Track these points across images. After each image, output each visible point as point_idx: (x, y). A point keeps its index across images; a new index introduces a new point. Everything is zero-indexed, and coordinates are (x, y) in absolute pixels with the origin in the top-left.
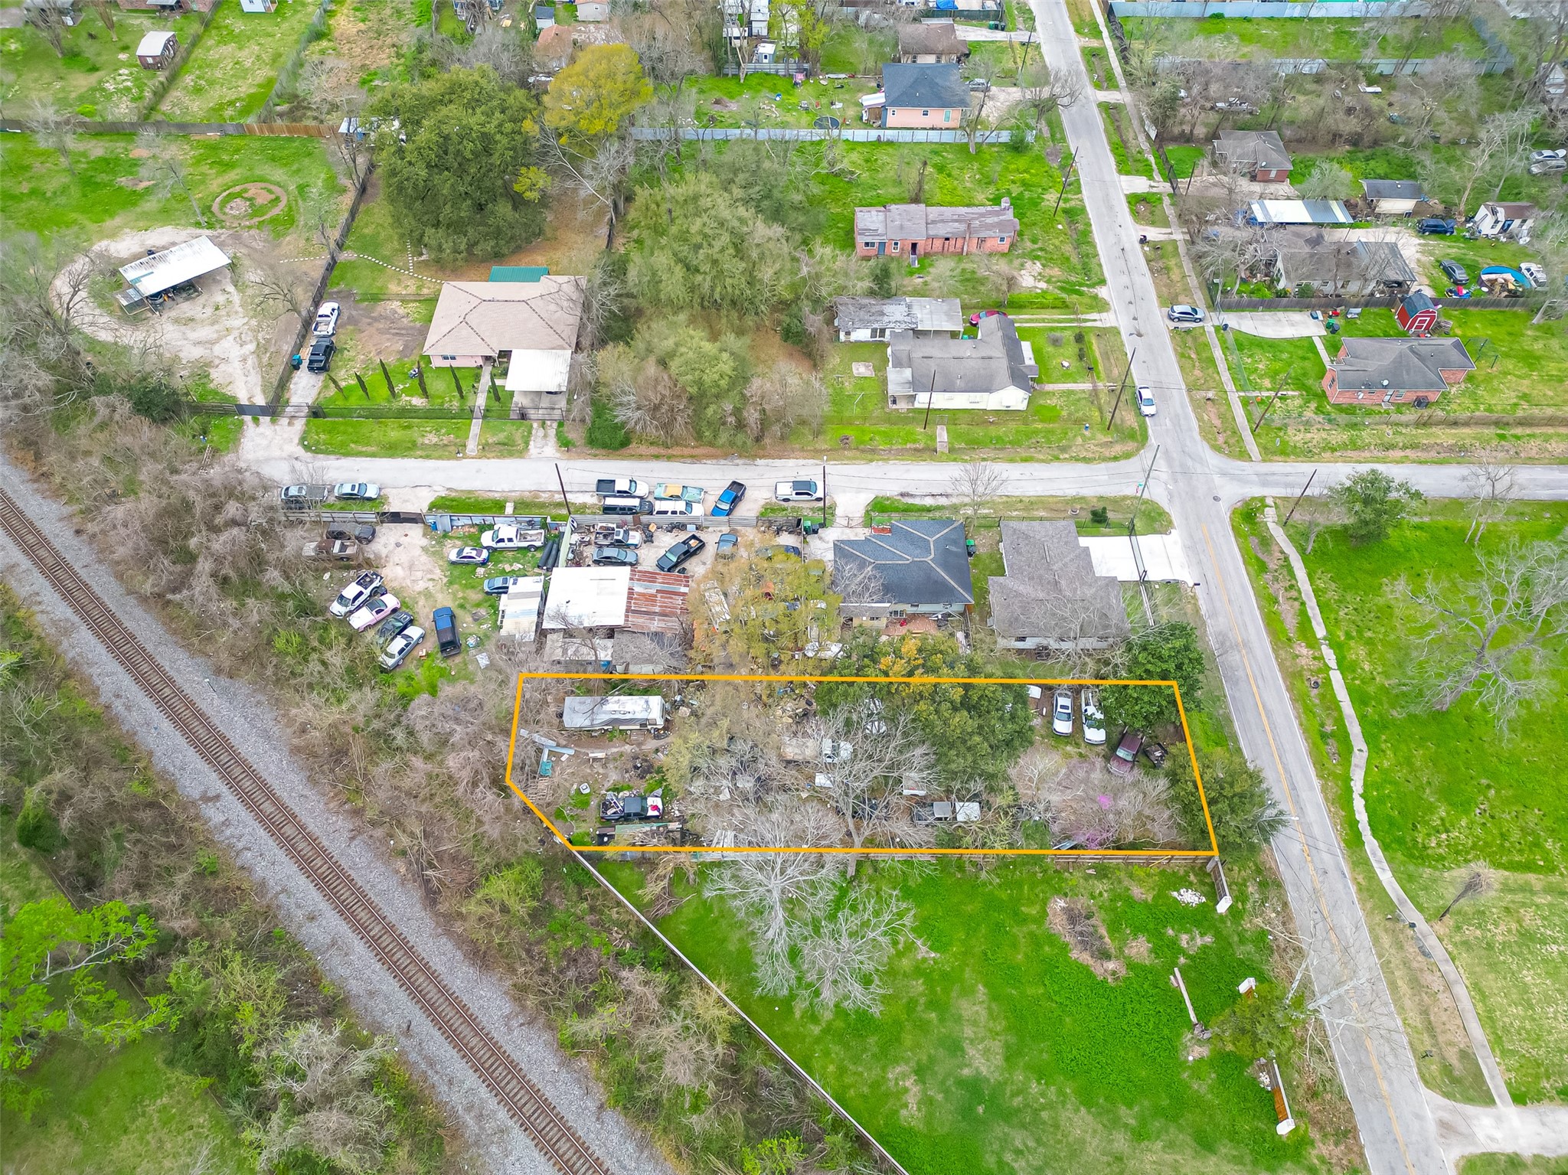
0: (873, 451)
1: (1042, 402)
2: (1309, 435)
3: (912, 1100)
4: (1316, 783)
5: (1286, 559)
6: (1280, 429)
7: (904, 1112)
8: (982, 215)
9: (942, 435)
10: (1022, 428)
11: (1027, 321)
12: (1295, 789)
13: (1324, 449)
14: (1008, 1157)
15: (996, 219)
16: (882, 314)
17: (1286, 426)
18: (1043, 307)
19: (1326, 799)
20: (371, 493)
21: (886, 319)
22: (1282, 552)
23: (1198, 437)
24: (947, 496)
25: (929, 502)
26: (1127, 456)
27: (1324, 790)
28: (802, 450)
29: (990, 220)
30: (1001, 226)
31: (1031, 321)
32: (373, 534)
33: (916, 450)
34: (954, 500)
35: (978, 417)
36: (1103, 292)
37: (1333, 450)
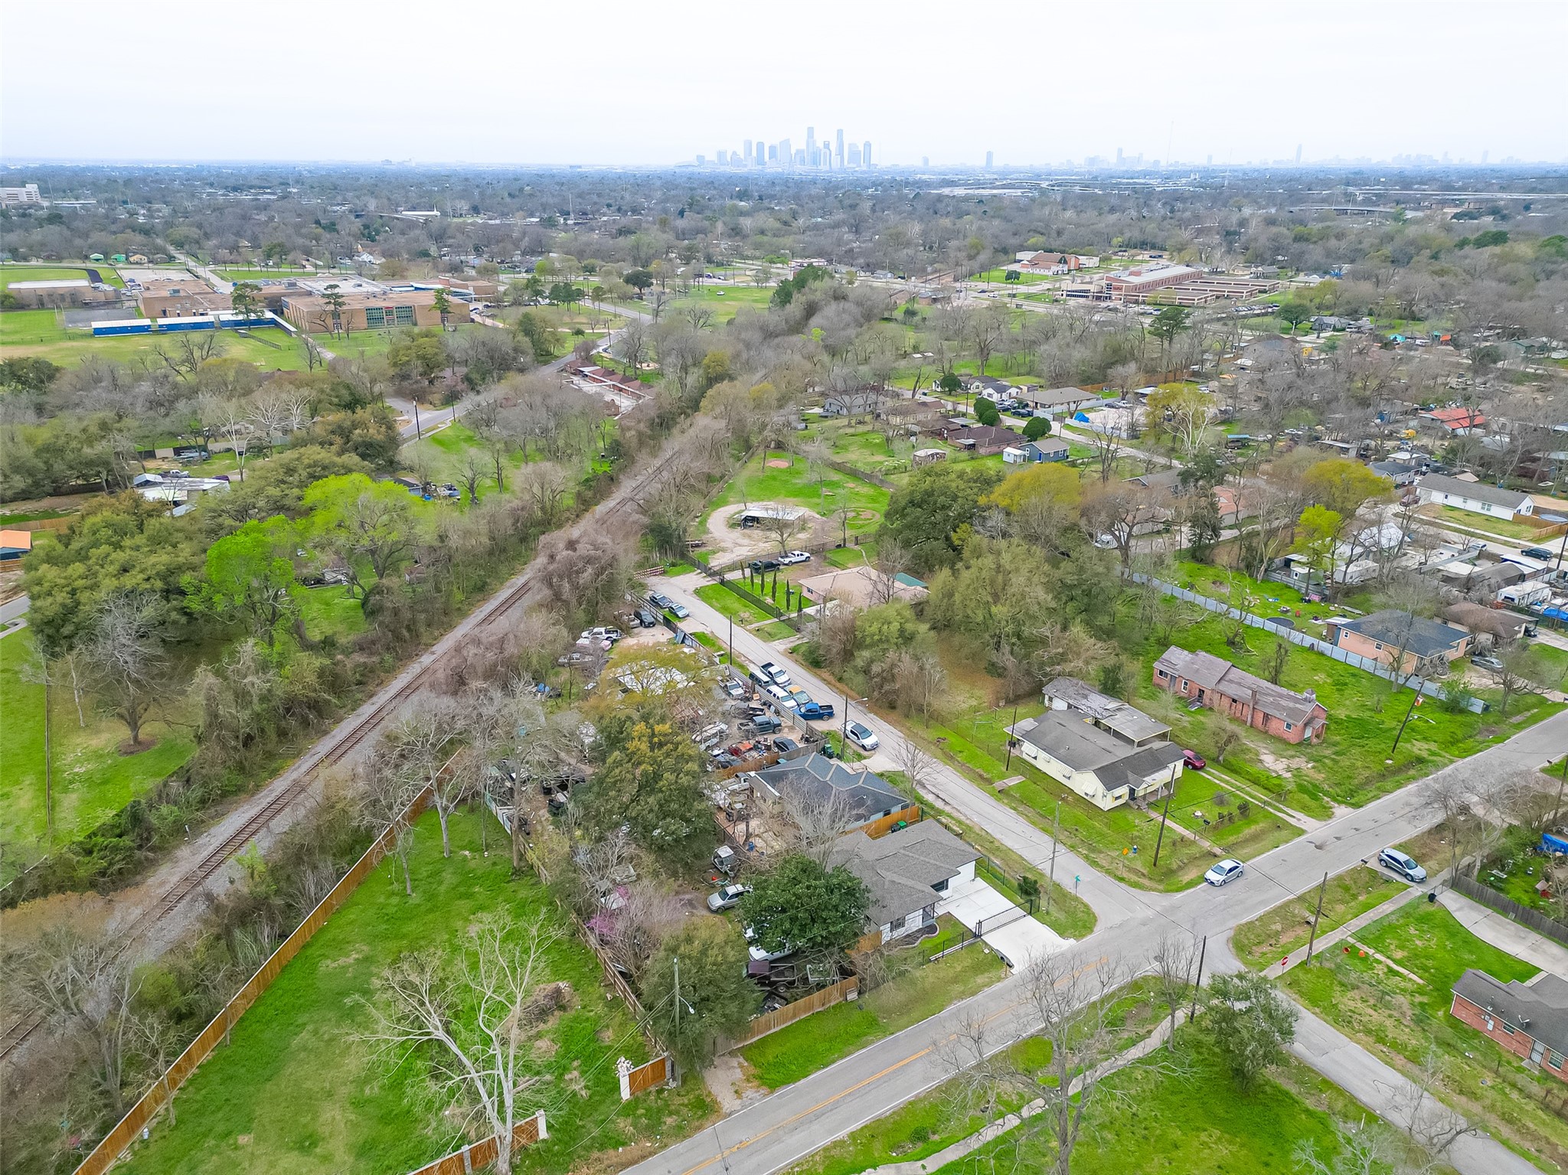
0: (951, 758)
1: (1130, 817)
2: (1372, 1012)
3: (342, 961)
4: (842, 1134)
5: (1143, 1038)
6: (1342, 985)
7: (329, 962)
8: (1281, 696)
9: (1014, 781)
10: (1084, 817)
11: (1222, 780)
12: (817, 1117)
13: (1368, 1032)
14: (310, 1027)
15: (1291, 705)
16: (1085, 697)
17: (1355, 987)
18: (1256, 782)
19: (826, 1149)
20: (680, 614)
21: (1084, 701)
22: (1149, 1032)
23: (1234, 923)
24: (947, 803)
25: (930, 798)
26: (1135, 885)
27: (839, 1144)
28: (909, 729)
29: (1283, 703)
30: (1293, 713)
31: (1227, 782)
32: (651, 625)
33: (981, 776)
34: (947, 809)
35: (1059, 791)
36: (1341, 811)
37: (1381, 1040)
